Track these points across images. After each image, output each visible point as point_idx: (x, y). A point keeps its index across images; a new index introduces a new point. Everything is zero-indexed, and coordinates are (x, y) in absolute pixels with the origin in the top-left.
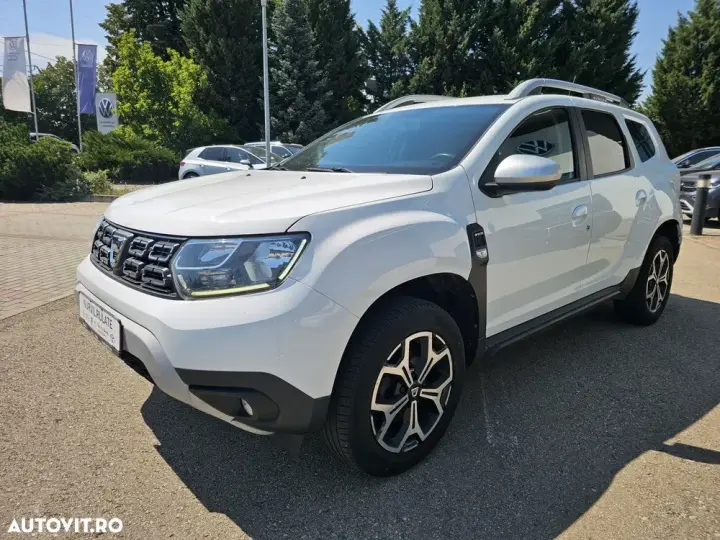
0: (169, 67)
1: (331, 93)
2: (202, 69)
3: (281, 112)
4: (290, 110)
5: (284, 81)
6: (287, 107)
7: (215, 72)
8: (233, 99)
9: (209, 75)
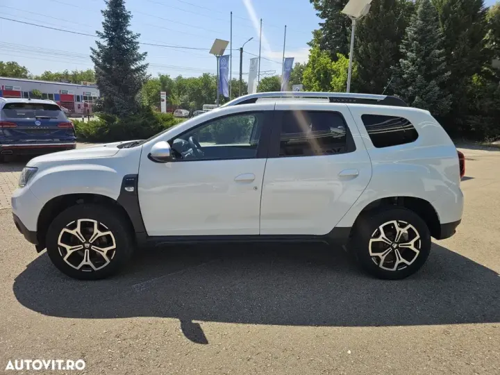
0: (335, 66)
1: (450, 73)
2: (355, 65)
3: (403, 90)
4: (410, 88)
5: (409, 67)
6: (408, 86)
7: (363, 66)
8: (372, 83)
9: (359, 68)
